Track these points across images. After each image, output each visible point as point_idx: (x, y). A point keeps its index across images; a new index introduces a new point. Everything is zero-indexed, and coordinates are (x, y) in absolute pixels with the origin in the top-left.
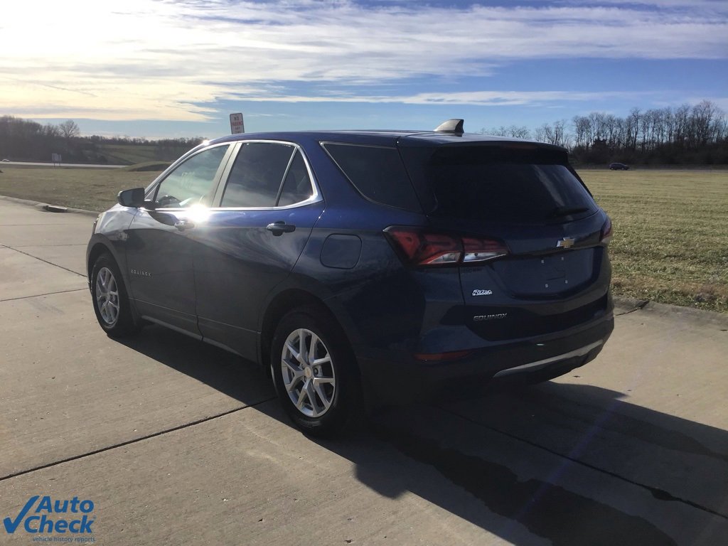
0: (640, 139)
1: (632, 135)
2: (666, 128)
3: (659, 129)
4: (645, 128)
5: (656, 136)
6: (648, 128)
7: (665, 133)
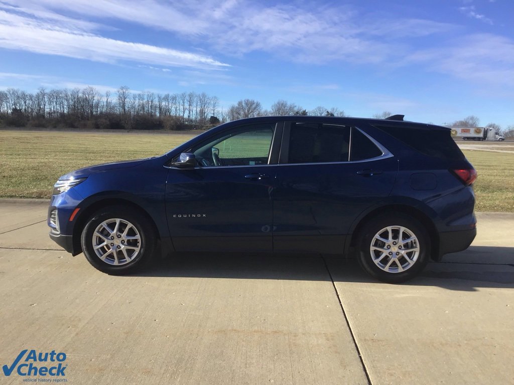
0: (47, 110)
1: (41, 107)
2: (66, 103)
3: (61, 103)
4: (50, 102)
5: (59, 108)
6: (53, 102)
7: (65, 107)
